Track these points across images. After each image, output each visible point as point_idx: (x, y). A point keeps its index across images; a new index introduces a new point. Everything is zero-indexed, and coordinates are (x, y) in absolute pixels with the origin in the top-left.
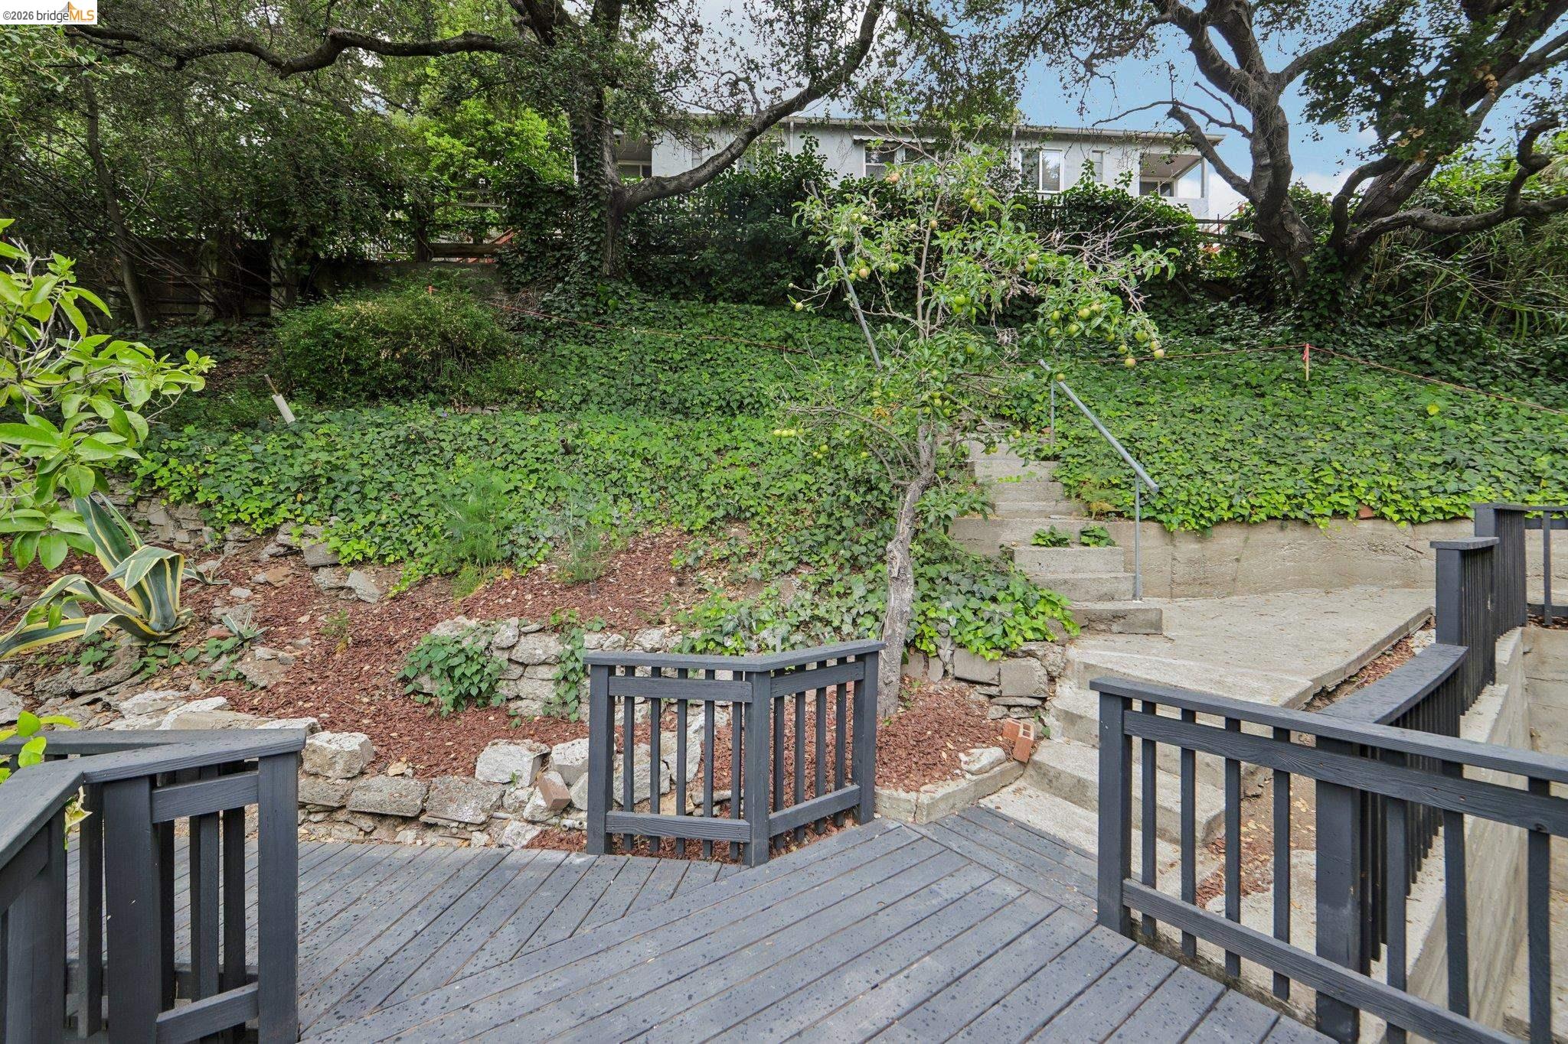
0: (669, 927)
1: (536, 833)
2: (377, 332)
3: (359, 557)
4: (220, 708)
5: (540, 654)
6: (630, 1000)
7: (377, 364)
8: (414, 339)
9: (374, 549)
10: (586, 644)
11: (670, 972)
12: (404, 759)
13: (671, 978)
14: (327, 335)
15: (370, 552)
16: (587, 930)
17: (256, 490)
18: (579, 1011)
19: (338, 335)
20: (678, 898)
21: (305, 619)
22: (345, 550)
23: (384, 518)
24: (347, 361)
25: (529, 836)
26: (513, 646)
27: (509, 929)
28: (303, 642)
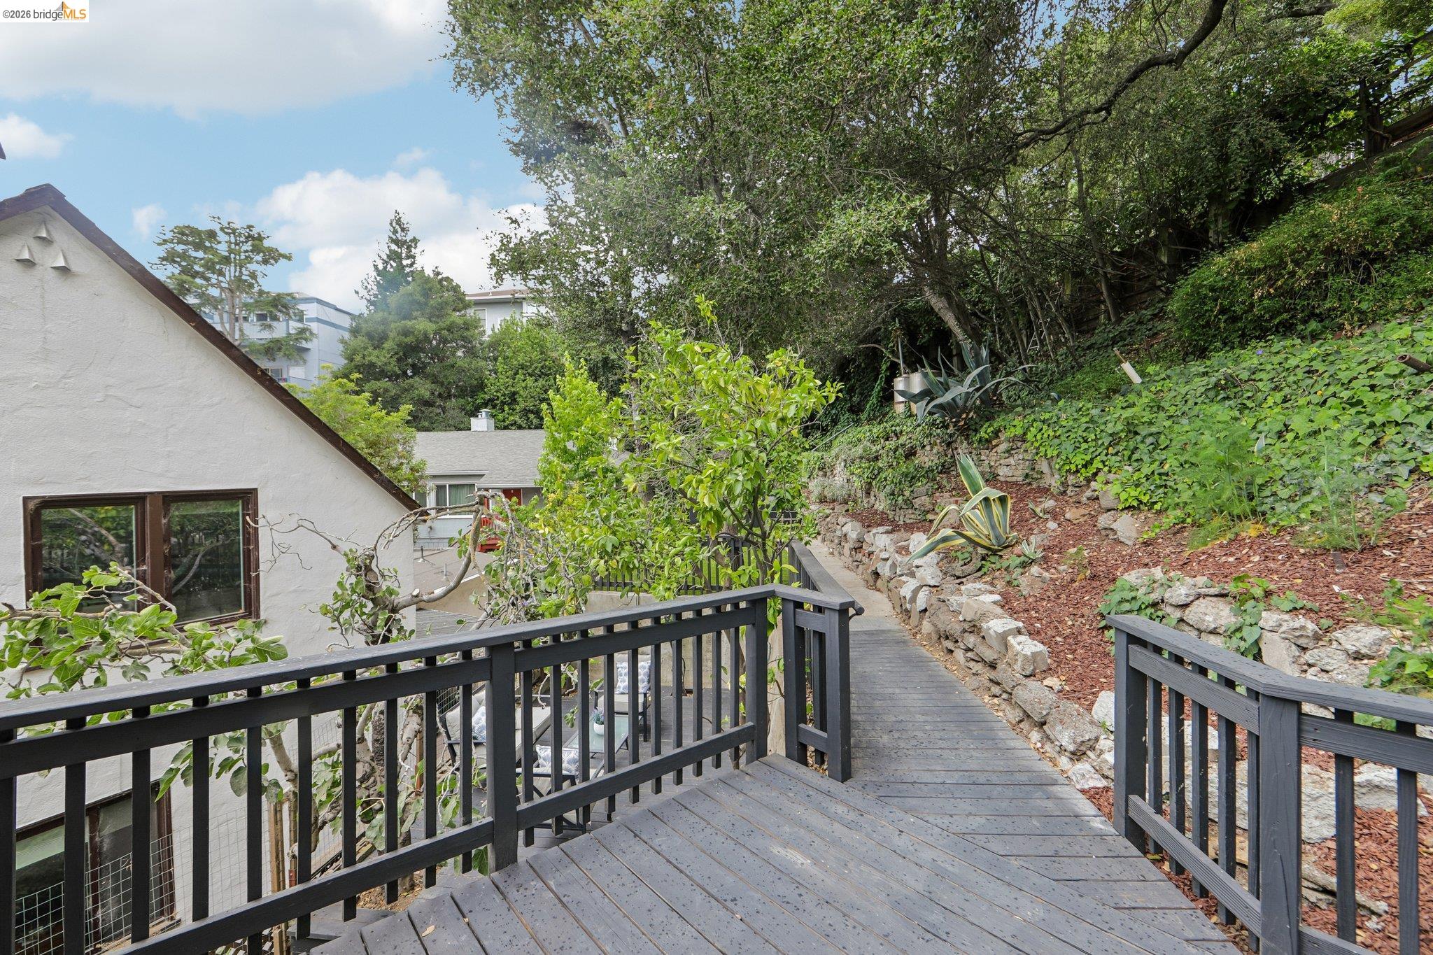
0: (1071, 919)
1: (1100, 785)
2: (1252, 273)
3: (1135, 503)
4: (995, 603)
5: (1210, 621)
6: (964, 917)
7: (1252, 306)
8: (1290, 266)
9: (1147, 497)
10: (1261, 623)
11: (1013, 936)
12: (1063, 678)
13: (1009, 939)
14: (1204, 291)
15: (1145, 499)
16: (1015, 863)
17: (1084, 446)
18: (932, 888)
19: (1212, 289)
20: (1124, 915)
21: (1073, 550)
22: (1123, 496)
23: (1167, 467)
24: (1223, 311)
25: (1092, 784)
26: (1186, 606)
27: (982, 820)
28: (1061, 568)
